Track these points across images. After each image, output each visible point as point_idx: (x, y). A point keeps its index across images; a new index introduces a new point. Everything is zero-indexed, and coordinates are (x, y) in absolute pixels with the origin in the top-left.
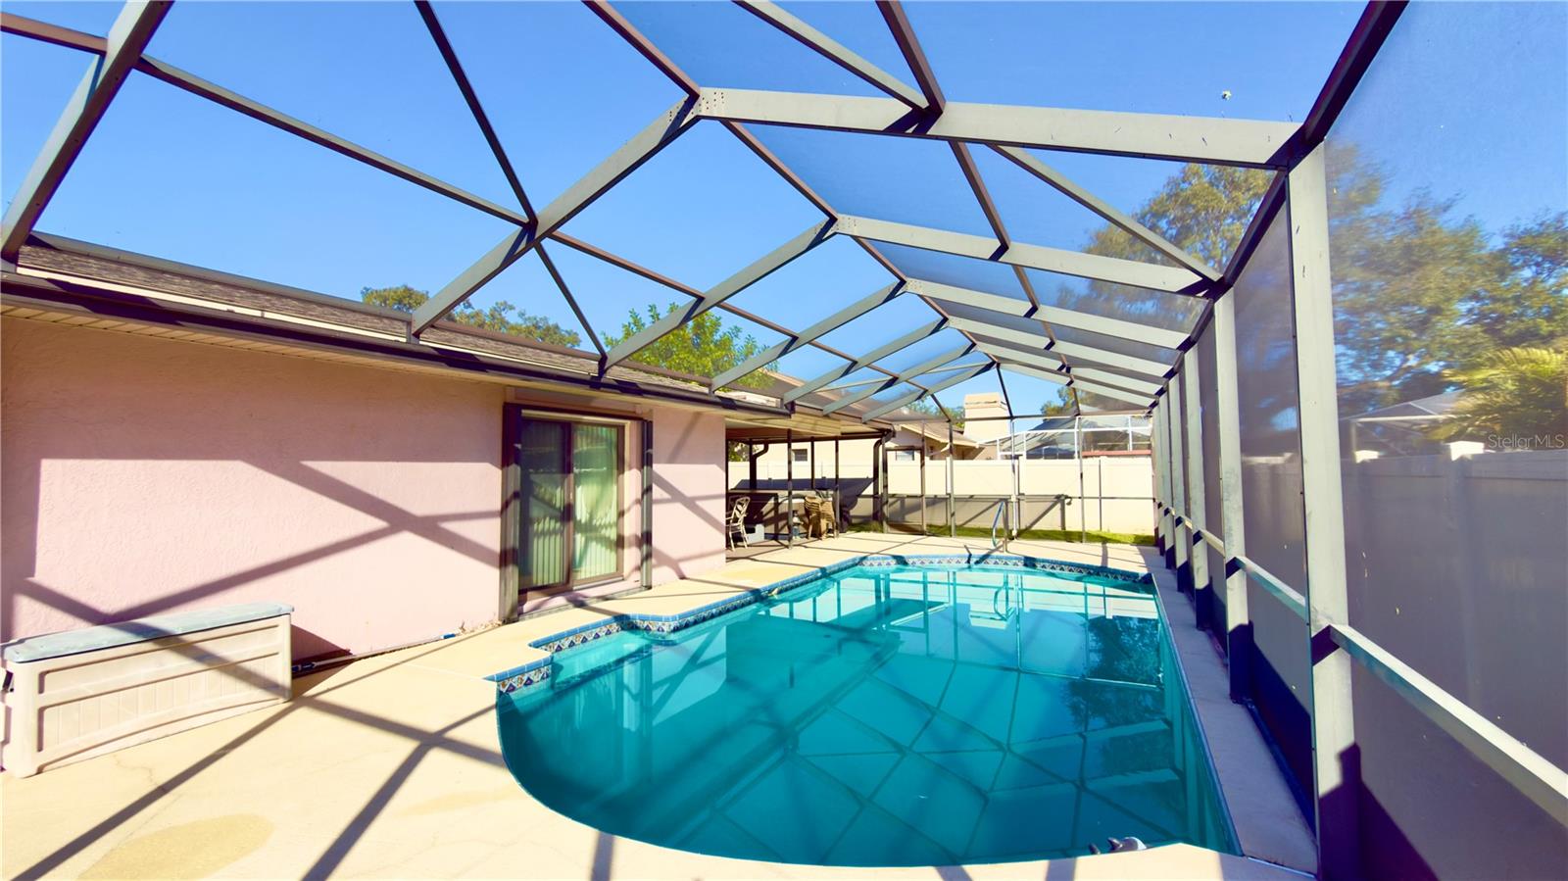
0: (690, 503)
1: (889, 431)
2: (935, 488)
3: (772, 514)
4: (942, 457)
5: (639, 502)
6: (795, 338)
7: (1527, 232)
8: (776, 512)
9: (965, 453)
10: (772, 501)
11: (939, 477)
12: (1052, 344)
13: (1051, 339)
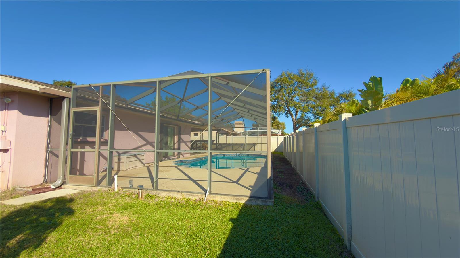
0: (185, 143)
1: (220, 129)
2: (229, 142)
3: (195, 147)
4: (231, 135)
5: (177, 142)
6: (198, 107)
7: (342, 93)
8: (196, 147)
9: (235, 135)
10: (195, 144)
11: (230, 140)
12: (245, 105)
13: (244, 104)
